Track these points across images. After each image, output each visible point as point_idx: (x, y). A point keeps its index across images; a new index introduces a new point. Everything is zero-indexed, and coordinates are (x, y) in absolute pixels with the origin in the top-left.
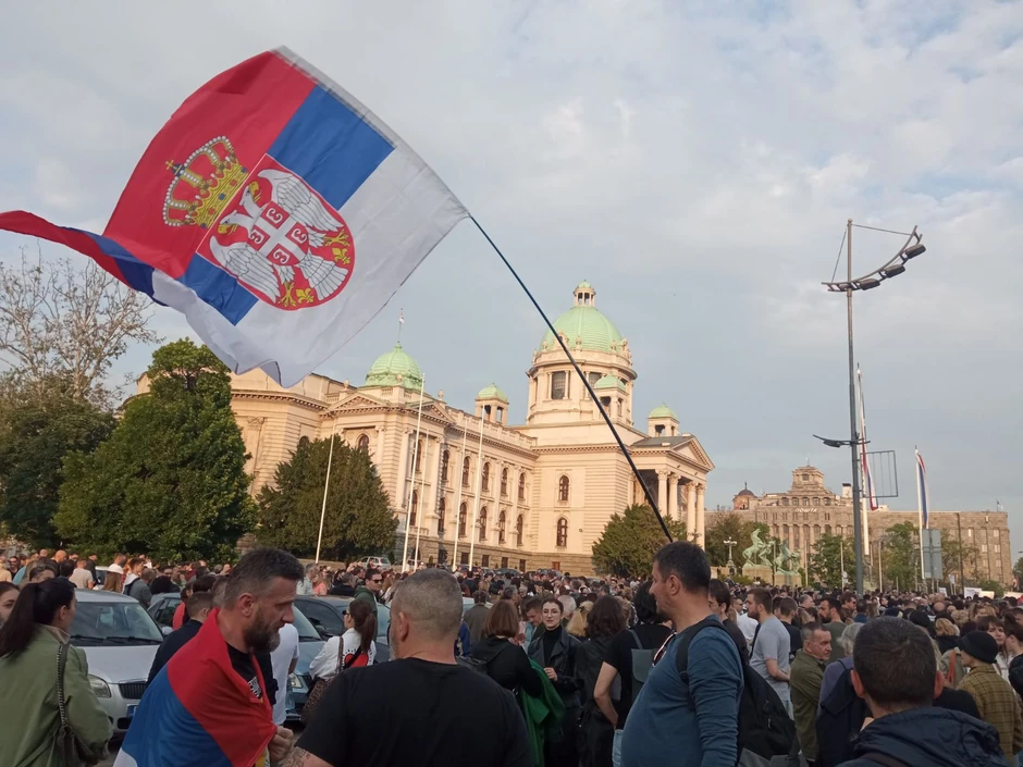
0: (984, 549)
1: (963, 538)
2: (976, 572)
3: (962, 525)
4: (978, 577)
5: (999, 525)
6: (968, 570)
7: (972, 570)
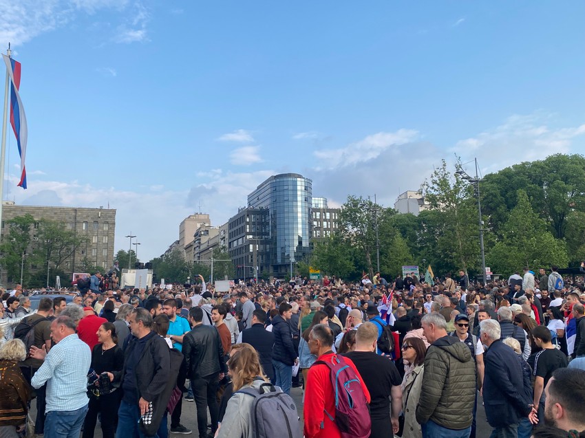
0: (95, 240)
1: (78, 230)
2: (86, 259)
3: (78, 219)
4: (87, 264)
5: (109, 220)
6: (79, 258)
7: (83, 258)
